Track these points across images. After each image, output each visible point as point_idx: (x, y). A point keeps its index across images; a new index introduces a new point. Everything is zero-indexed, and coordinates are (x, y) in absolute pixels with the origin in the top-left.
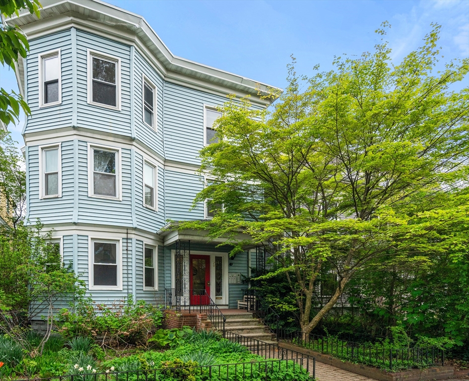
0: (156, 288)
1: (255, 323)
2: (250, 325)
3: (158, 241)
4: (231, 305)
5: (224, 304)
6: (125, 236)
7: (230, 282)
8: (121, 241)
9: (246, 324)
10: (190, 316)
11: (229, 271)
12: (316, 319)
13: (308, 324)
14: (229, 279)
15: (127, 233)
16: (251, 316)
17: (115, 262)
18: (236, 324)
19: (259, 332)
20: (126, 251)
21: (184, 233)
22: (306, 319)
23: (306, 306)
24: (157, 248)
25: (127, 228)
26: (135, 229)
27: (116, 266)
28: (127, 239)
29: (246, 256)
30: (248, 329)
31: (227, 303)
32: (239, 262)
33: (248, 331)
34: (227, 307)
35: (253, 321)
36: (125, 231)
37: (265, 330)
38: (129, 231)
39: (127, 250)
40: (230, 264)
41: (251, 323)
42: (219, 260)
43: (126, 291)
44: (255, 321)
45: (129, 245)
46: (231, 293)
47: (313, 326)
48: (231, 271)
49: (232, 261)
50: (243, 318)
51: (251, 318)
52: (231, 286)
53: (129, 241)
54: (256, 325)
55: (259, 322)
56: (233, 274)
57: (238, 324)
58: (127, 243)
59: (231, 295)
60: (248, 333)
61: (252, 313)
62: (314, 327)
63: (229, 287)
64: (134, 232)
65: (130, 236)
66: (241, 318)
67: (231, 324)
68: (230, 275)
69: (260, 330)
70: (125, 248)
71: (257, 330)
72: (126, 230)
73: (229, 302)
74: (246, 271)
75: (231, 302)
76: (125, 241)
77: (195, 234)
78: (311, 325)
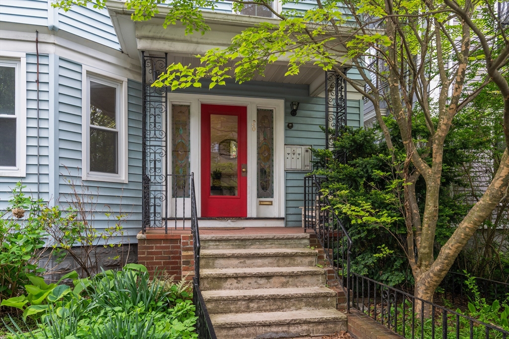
0: (123, 175)
1: (309, 259)
2: (298, 265)
3: (129, 70)
4: (290, 218)
5: (277, 216)
6: (32, 48)
7: (288, 167)
8: (24, 61)
9: (287, 261)
10: (166, 240)
11: (285, 141)
12: (449, 249)
13: (430, 265)
14: (286, 159)
15: (37, 42)
16: (307, 241)
17: (12, 110)
18: (259, 261)
19: (313, 285)
20: (36, 84)
21: (151, 34)
22: (427, 250)
23: (426, 215)
24: (125, 86)
25: (37, 29)
26: (53, 30)
27: (15, 120)
28: (38, 55)
29: (323, 108)
30: (282, 275)
31: (283, 215)
32: (309, 121)
33: (284, 280)
34: (281, 224)
35: (303, 255)
36: (33, 37)
37: (329, 278)
38: (42, 37)
39: (37, 82)
40: (289, 126)
41: (299, 260)
42: (266, 118)
43: (34, 179)
44: (309, 255)
45: (43, 69)
46: (290, 190)
47: (441, 270)
48: (290, 141)
49: (293, 119)
50: (286, 246)
51: (305, 246)
52: (290, 176)
53: (42, 61)
54: (311, 264)
55: (320, 257)
56: (294, 148)
57: (266, 261)
58: (38, 64)
59: (291, 197)
60: (284, 285)
61: (308, 235)
62: (443, 274)
63: (286, 177)
64: (52, 39)
65: (43, 49)
66: (280, 246)
67: (248, 262)
68: (289, 150)
69: (314, 279)
70: (33, 78)
71: (307, 279)
72: (35, 35)
73: (286, 211)
74: (323, 142)
75: (291, 211)
76: (33, 60)
77: (176, 37)
78: (436, 267)
